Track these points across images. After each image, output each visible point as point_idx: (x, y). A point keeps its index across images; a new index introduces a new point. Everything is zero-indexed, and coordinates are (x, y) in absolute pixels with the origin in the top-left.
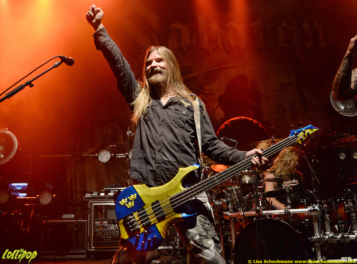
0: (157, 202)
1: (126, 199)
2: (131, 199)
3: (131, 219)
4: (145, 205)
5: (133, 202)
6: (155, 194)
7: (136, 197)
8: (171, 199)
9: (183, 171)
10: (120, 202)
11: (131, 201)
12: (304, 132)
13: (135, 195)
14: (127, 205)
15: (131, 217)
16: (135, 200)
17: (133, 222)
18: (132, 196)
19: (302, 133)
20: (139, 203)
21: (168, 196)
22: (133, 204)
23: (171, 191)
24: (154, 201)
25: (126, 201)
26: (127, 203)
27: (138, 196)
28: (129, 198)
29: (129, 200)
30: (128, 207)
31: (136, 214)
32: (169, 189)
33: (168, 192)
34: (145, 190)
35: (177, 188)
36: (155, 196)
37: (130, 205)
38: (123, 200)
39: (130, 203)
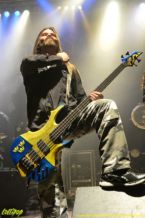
0: (41, 140)
1: (17, 147)
2: (21, 146)
4: (33, 146)
5: (23, 147)
6: (38, 135)
7: (24, 143)
8: (50, 135)
9: (54, 113)
10: (14, 151)
11: (21, 147)
12: (132, 56)
13: (23, 141)
14: (19, 151)
15: (24, 158)
16: (24, 145)
17: (27, 161)
18: (21, 143)
19: (130, 58)
20: (28, 146)
21: (47, 134)
22: (24, 149)
23: (49, 129)
24: (38, 141)
25: (18, 148)
26: (19, 149)
27: (26, 141)
28: (19, 145)
29: (19, 147)
30: (20, 152)
31: (27, 156)
32: (47, 129)
33: (47, 131)
34: (29, 135)
35: (52, 125)
36: (38, 137)
37: (21, 150)
38: (15, 148)
39: (21, 149)
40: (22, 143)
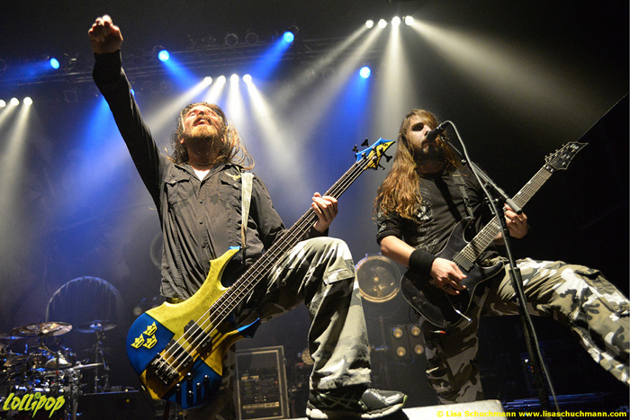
0: (192, 323)
1: (141, 336)
2: (149, 334)
3: (159, 363)
4: (173, 334)
5: (154, 337)
6: (184, 312)
7: (155, 327)
8: (211, 312)
9: (217, 264)
10: (133, 345)
11: (151, 337)
12: (375, 150)
13: (154, 324)
14: (145, 345)
15: (157, 361)
16: (156, 333)
17: (164, 367)
18: (149, 328)
19: (372, 152)
20: (164, 334)
21: (205, 309)
22: (155, 340)
23: (208, 298)
24: (186, 323)
25: (143, 340)
26: (145, 342)
27: (159, 325)
28: (145, 332)
29: (146, 337)
30: (149, 347)
31: (163, 355)
32: (203, 297)
33: (204, 302)
34: (166, 312)
35: (215, 291)
36: (185, 316)
37: (151, 342)
38: (137, 340)
39: (149, 340)
40: (151, 329)
